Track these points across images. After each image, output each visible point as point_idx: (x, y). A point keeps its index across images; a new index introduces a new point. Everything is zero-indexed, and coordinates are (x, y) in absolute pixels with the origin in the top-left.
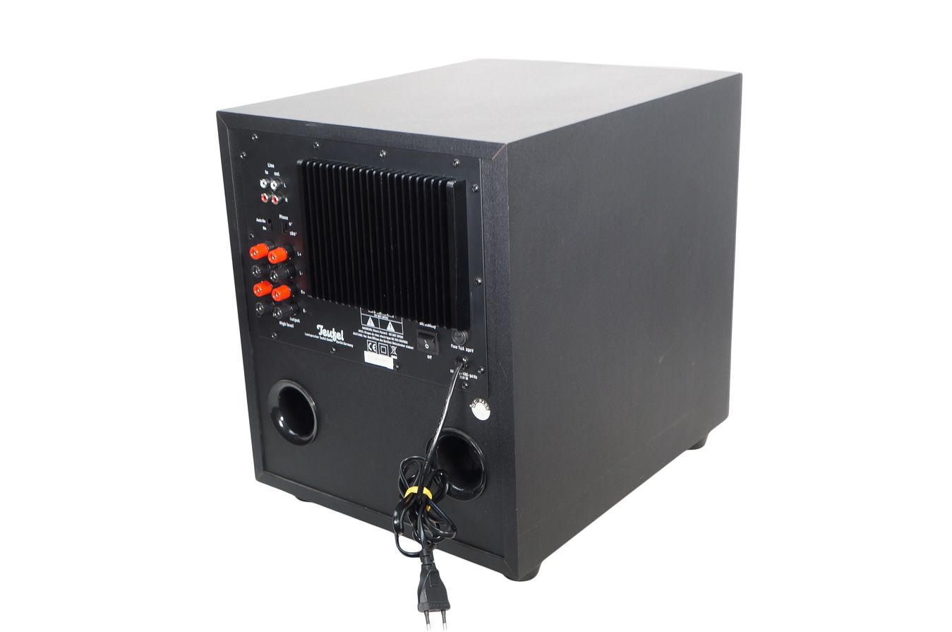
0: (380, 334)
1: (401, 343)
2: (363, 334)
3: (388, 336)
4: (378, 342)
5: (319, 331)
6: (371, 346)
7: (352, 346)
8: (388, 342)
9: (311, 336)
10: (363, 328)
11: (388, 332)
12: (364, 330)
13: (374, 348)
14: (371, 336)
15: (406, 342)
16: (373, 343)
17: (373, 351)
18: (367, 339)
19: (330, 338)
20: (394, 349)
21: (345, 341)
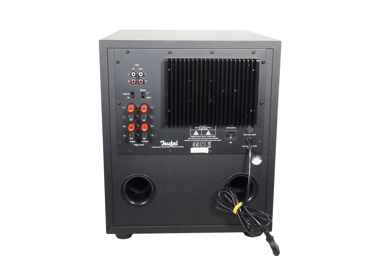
0: (201, 138)
1: (214, 139)
2: (190, 140)
3: (207, 137)
4: (199, 142)
5: (162, 143)
6: (195, 145)
7: (183, 147)
8: (206, 140)
9: (156, 147)
10: (191, 137)
11: (207, 136)
12: (191, 138)
13: (197, 145)
14: (196, 140)
15: (217, 138)
16: (196, 143)
17: (196, 147)
18: (193, 141)
19: (169, 146)
20: (209, 143)
21: (178, 146)
